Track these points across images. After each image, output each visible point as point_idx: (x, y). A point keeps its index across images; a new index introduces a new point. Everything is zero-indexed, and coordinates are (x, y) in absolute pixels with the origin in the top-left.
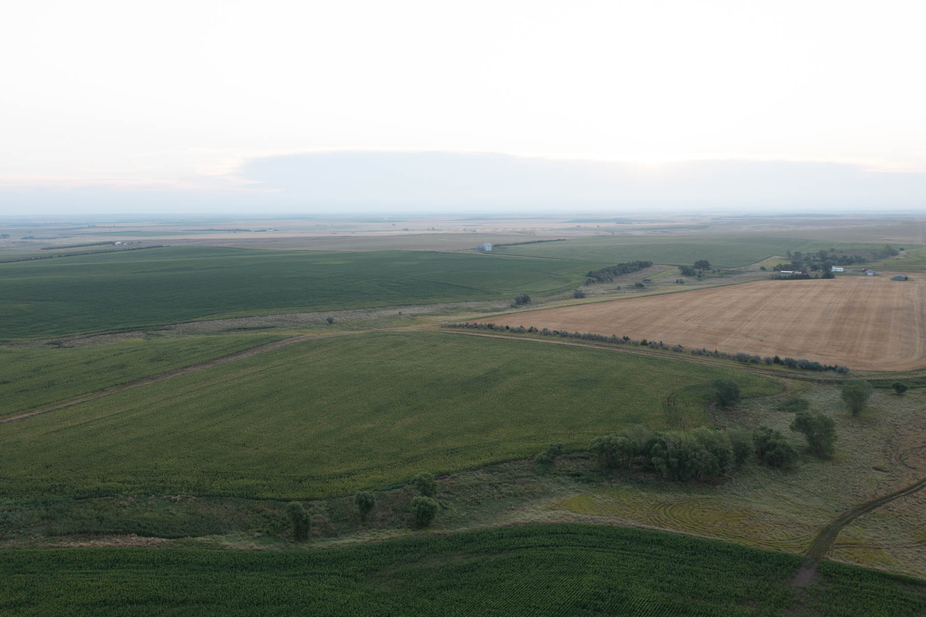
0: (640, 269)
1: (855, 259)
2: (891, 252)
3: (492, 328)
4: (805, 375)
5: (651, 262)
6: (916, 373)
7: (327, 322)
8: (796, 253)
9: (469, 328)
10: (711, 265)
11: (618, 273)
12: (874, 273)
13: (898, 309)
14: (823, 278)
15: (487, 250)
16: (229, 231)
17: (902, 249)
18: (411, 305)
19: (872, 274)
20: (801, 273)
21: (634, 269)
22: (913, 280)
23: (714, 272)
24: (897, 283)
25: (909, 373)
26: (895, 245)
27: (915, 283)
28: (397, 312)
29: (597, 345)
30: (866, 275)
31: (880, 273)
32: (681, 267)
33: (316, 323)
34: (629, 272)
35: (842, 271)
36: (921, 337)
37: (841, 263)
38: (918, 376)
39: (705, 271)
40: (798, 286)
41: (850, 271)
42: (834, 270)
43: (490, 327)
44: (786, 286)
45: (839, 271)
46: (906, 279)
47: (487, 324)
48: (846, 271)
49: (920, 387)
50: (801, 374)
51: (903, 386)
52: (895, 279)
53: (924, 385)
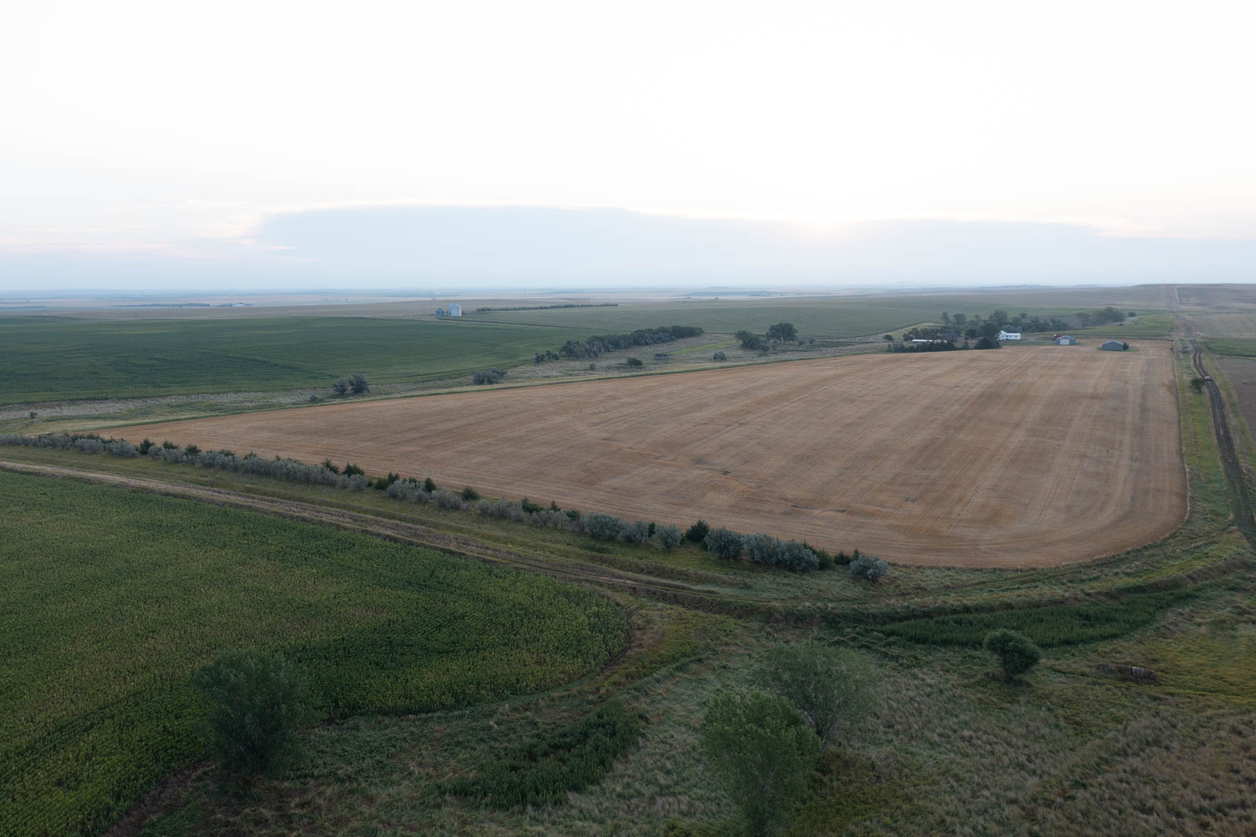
0: (672, 340)
1: (1051, 324)
2: (1112, 316)
5: (700, 329)
6: (1095, 573)
8: (956, 316)
10: (797, 332)
11: (623, 345)
12: (1071, 341)
13: (1093, 397)
14: (976, 348)
15: (453, 315)
17: (1132, 315)
19: (1067, 342)
20: (944, 342)
21: (659, 339)
22: (1138, 350)
23: (800, 344)
24: (1109, 355)
25: (1071, 574)
26: (1125, 310)
27: (1140, 354)
30: (1058, 344)
31: (1084, 341)
32: (741, 335)
34: (647, 344)
35: (1019, 338)
36: (1132, 459)
37: (1014, 326)
38: (1098, 586)
39: (787, 342)
40: (919, 360)
41: (1032, 339)
42: (1005, 338)
44: (899, 360)
45: (1014, 338)
46: (1125, 348)
48: (1025, 340)
49: (1093, 639)
50: (731, 585)
51: (1021, 652)
52: (1106, 348)
53: (1108, 629)
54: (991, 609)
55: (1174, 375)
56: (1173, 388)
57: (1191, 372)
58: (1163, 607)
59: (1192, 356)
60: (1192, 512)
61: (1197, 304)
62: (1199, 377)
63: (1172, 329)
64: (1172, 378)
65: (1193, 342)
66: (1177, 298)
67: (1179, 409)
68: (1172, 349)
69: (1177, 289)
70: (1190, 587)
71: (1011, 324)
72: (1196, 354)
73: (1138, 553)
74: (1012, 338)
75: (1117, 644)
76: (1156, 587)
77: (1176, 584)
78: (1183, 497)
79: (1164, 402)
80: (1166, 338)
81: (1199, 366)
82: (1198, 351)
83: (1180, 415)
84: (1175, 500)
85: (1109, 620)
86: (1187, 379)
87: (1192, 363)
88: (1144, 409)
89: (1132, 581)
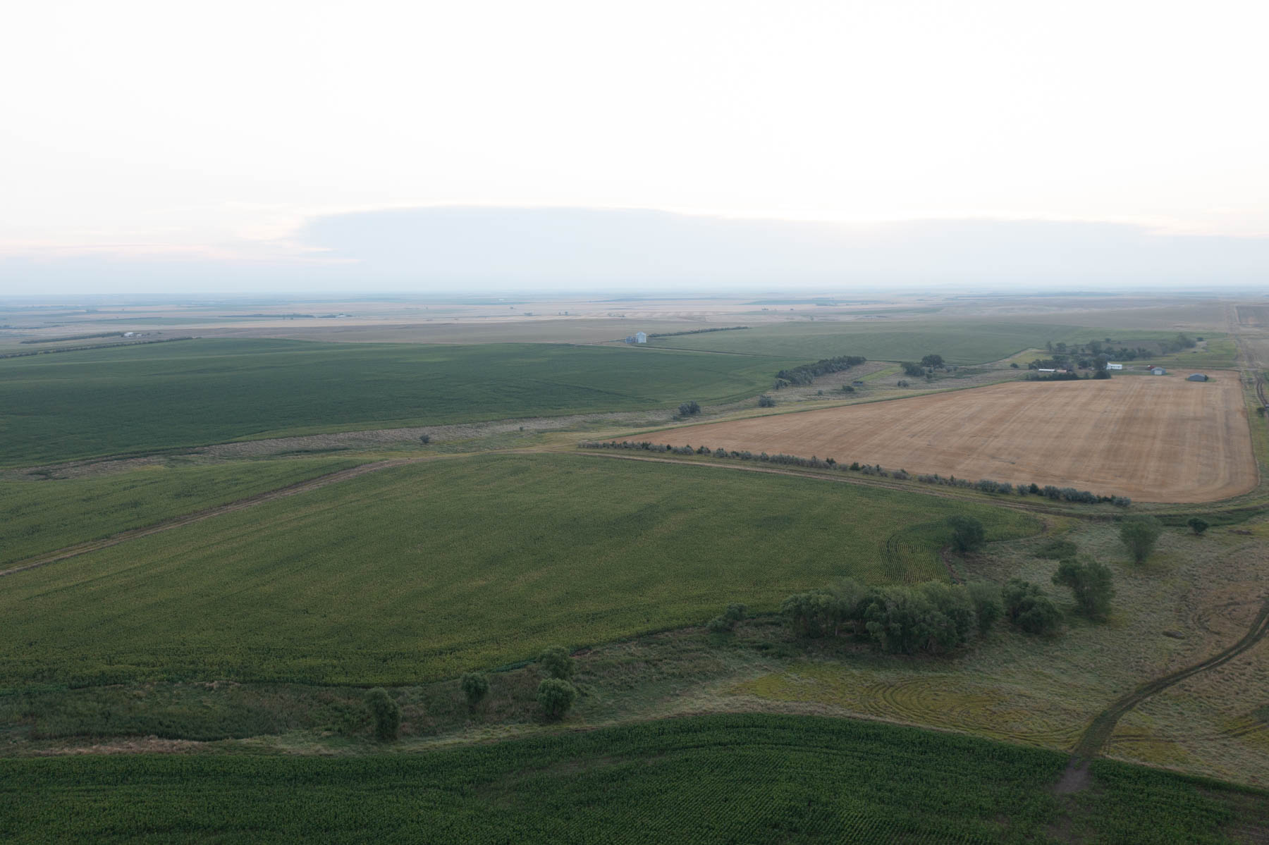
0: (848, 367)
1: (1137, 351)
2: (1185, 343)
3: (647, 449)
4: (1072, 509)
5: (863, 358)
6: (1220, 505)
7: (421, 442)
8: (1059, 345)
9: (615, 448)
10: (944, 362)
11: (820, 373)
12: (1163, 371)
13: (1195, 419)
14: (1095, 378)
15: (640, 342)
16: (284, 317)
17: (1201, 339)
18: (536, 417)
19: (1160, 373)
20: (1065, 371)
21: (841, 367)
22: (1215, 381)
23: (949, 371)
24: (1195, 385)
25: (1211, 505)
26: (1192, 333)
27: (1218, 385)
28: (517, 427)
29: (790, 470)
30: (1153, 374)
31: (1171, 371)
32: (905, 365)
33: (405, 442)
34: (834, 372)
35: (1120, 368)
36: (1226, 457)
37: (1119, 357)
38: (1223, 509)
39: (936, 369)
40: (1061, 390)
41: (1131, 369)
42: (1110, 368)
43: (645, 446)
44: (1046, 390)
46: (1206, 379)
47: (641, 442)
48: (1126, 369)
49: (1225, 524)
50: (1066, 508)
51: (1203, 523)
52: (1191, 379)
53: (1230, 522)
54: (1180, 516)
55: (1245, 403)
56: (1245, 412)
57: (1255, 400)
58: (1253, 516)
59: (1255, 386)
60: (1262, 482)
61: (1256, 326)
62: (1262, 406)
63: (1236, 358)
64: (1243, 405)
65: (1255, 373)
66: (1237, 319)
67: (1249, 427)
68: (1240, 380)
69: (1237, 307)
70: (1262, 510)
71: (1105, 352)
72: (1258, 384)
73: (1237, 498)
74: (1116, 368)
75: (1235, 526)
76: (1247, 510)
77: (1256, 509)
78: (1256, 476)
79: (1240, 422)
80: (1235, 368)
81: (1261, 396)
82: (1260, 381)
83: (1251, 430)
84: (1252, 477)
85: (1230, 519)
86: (1255, 407)
87: (1256, 393)
88: (1228, 428)
89: (1236, 508)
